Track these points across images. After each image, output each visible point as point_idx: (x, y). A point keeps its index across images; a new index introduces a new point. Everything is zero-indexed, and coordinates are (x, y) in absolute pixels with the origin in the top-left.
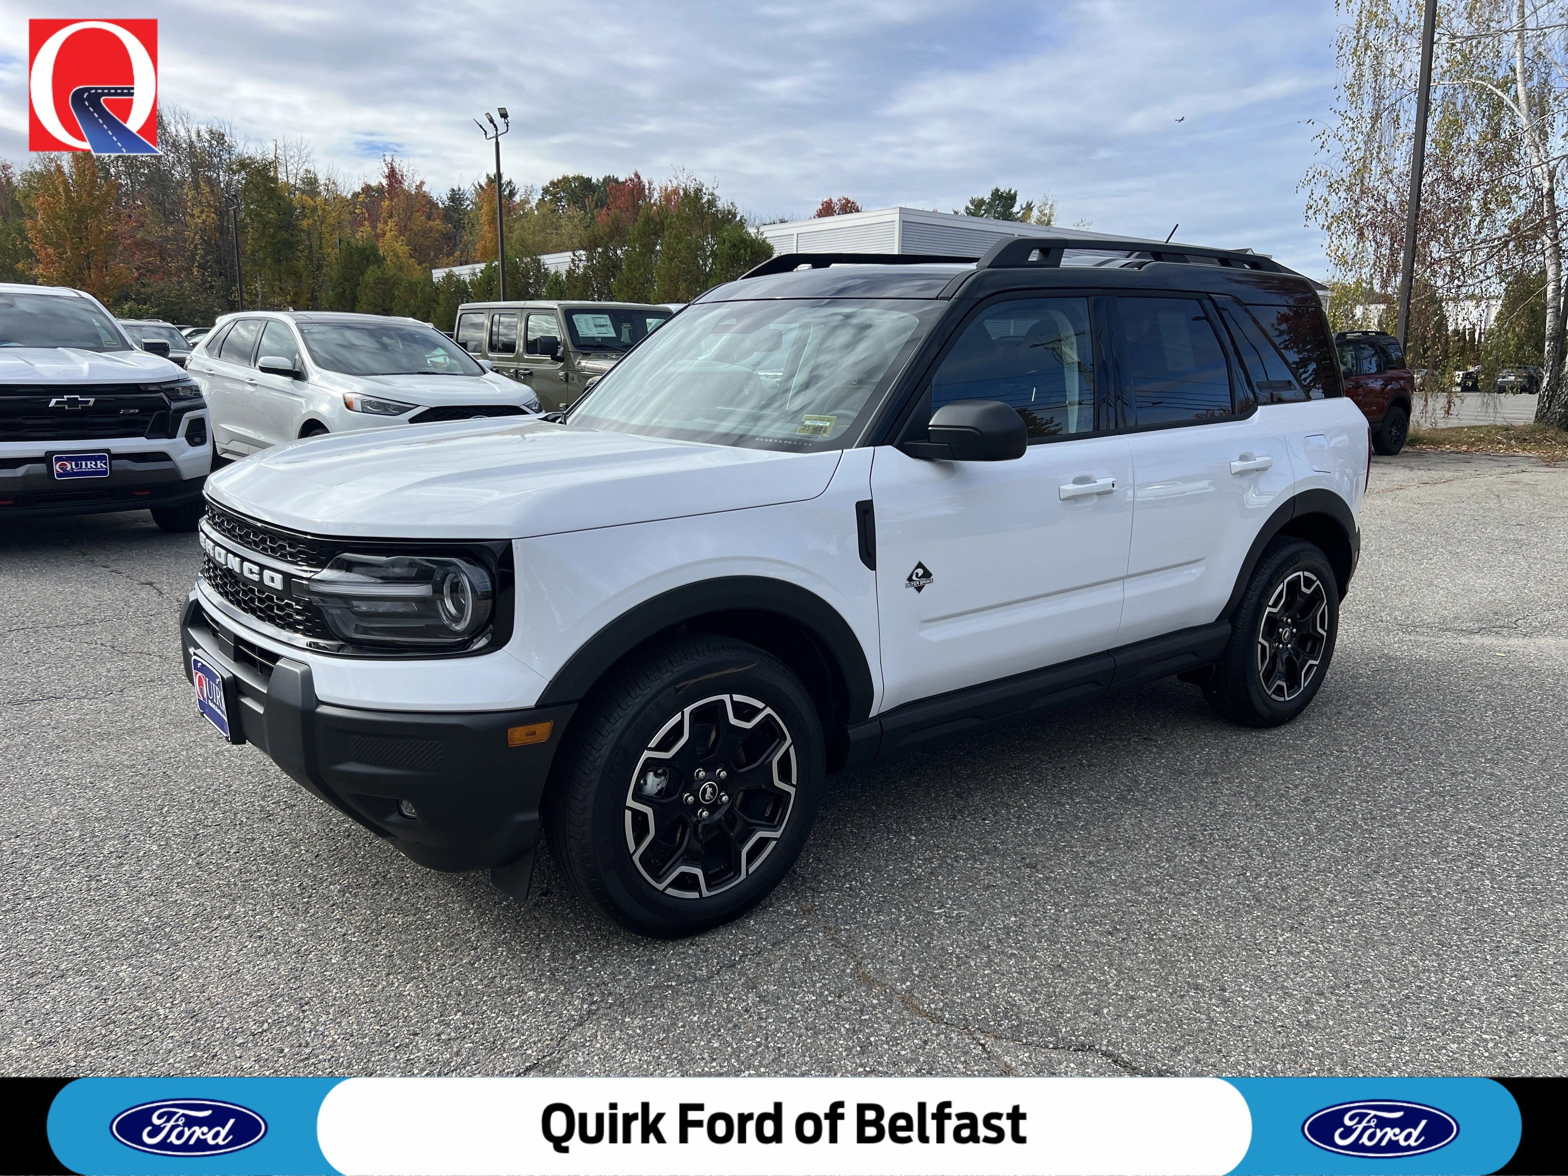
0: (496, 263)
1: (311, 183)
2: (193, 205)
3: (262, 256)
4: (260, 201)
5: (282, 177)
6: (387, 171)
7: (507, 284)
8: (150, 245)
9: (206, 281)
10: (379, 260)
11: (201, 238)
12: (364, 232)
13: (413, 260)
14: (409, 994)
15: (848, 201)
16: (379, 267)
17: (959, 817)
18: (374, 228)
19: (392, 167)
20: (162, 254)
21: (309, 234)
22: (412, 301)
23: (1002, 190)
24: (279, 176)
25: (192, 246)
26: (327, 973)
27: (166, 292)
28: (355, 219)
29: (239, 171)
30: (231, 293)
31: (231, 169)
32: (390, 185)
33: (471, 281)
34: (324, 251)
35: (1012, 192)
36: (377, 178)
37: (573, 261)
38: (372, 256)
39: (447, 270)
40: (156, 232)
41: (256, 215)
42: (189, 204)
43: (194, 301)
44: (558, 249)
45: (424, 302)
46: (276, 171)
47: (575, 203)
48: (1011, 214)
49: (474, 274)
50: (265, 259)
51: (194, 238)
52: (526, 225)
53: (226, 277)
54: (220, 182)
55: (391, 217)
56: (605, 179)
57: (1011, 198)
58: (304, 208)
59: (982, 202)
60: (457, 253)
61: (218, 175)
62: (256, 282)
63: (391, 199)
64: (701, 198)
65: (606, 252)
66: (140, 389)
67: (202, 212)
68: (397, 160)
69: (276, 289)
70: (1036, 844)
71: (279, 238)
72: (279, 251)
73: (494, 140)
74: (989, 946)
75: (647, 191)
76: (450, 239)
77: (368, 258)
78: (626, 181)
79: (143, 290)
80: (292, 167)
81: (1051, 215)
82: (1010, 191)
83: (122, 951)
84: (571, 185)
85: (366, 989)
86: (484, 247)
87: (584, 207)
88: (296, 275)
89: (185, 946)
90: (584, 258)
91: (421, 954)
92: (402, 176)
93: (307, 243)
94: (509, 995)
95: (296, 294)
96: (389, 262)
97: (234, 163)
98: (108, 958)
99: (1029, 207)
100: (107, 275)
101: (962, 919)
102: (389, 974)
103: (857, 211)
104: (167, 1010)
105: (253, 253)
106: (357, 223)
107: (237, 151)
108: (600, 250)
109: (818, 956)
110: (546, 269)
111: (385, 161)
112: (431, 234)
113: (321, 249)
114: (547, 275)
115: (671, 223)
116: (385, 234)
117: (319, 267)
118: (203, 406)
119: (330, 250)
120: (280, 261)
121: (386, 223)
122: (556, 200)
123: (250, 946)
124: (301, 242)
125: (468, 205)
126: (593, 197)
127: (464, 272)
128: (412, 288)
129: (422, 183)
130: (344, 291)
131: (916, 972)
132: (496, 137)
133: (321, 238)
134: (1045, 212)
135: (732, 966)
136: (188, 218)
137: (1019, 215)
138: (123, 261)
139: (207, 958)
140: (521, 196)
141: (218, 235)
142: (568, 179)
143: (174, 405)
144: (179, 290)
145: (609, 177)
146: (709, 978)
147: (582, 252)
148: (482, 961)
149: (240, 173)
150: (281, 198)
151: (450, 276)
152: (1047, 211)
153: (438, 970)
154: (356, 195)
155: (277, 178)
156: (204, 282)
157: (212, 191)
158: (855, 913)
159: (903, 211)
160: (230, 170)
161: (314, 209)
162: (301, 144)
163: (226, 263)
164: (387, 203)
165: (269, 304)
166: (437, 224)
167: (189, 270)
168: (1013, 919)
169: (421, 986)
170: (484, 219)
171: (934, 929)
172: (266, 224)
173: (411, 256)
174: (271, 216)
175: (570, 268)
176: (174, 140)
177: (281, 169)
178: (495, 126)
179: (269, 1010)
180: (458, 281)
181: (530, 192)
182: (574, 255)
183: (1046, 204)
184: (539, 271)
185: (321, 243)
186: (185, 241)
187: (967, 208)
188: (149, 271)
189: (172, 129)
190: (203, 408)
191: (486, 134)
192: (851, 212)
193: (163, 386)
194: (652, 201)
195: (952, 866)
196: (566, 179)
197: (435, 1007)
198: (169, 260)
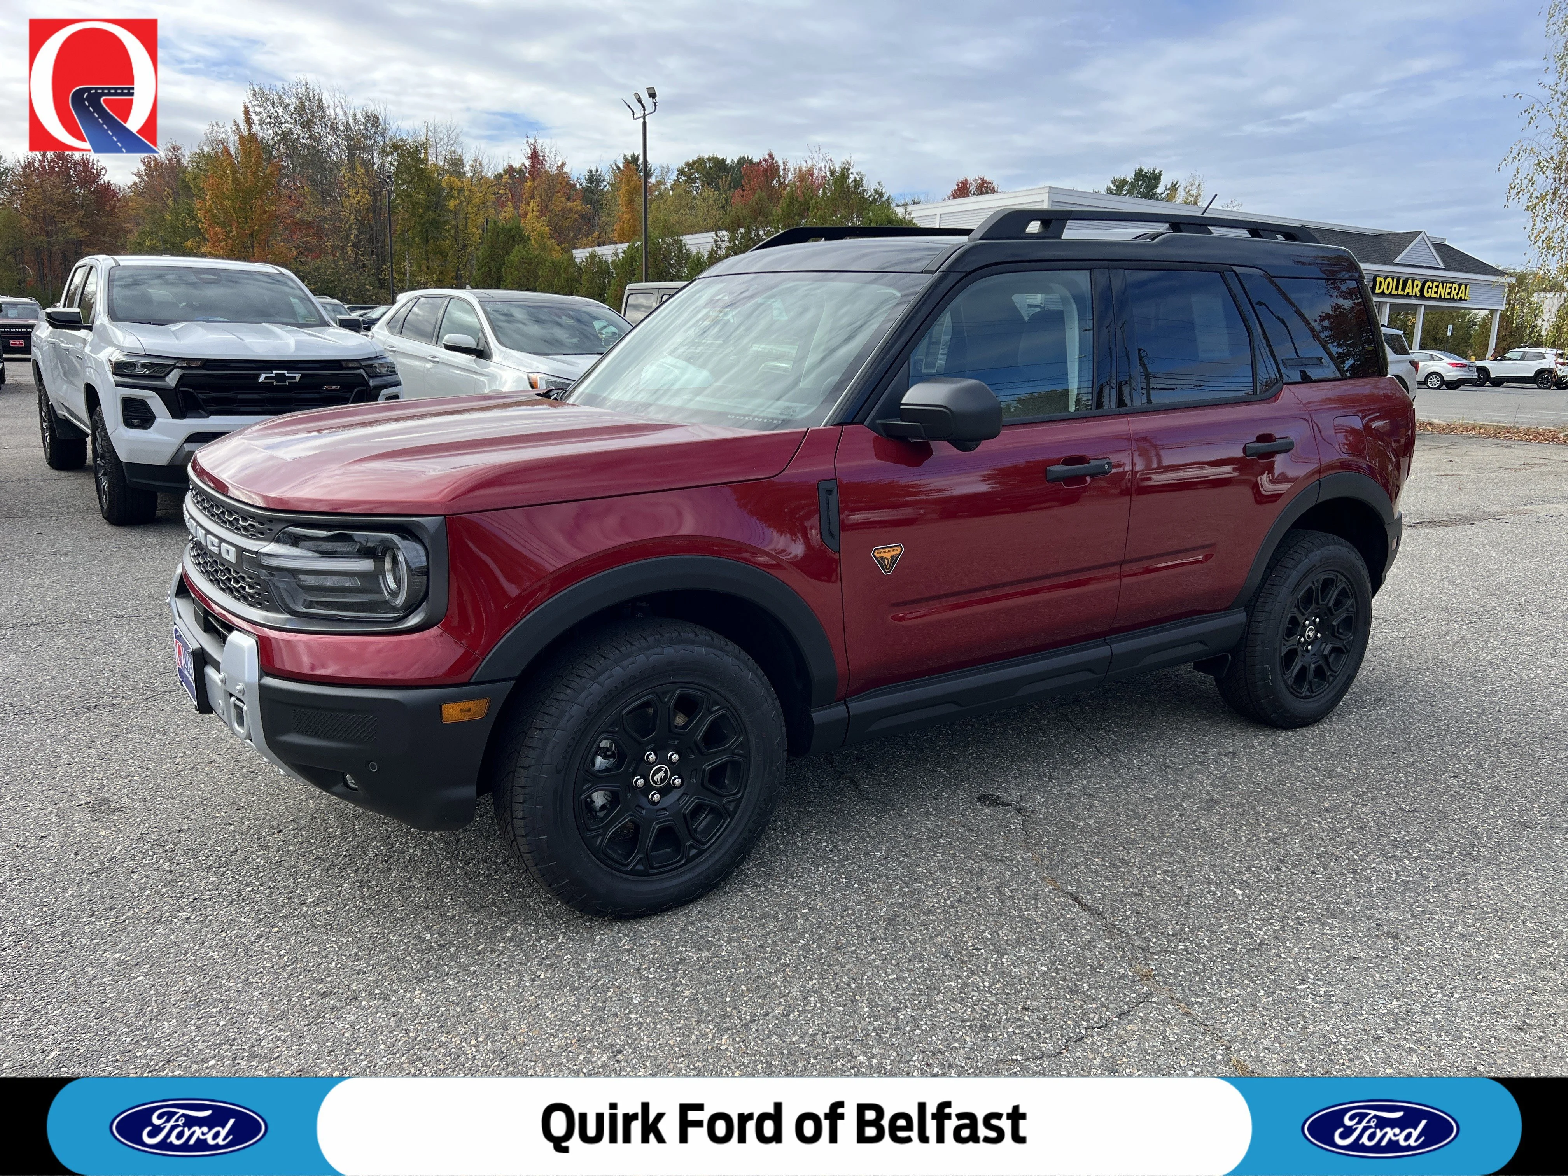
0: (639, 243)
1: (456, 163)
2: (349, 186)
3: (411, 236)
4: (410, 182)
5: (431, 158)
6: (529, 152)
7: (649, 264)
8: (308, 225)
9: (359, 260)
10: (525, 240)
11: (356, 218)
12: (508, 212)
13: (553, 240)
14: (727, 1049)
15: (984, 181)
16: (524, 247)
17: (1284, 869)
18: (516, 208)
19: (535, 148)
20: (319, 234)
21: (456, 213)
22: (556, 281)
23: (1146, 170)
24: (430, 158)
25: (347, 226)
26: (633, 1016)
27: (322, 270)
28: (498, 199)
29: (392, 153)
30: (382, 272)
31: (384, 151)
32: (533, 165)
33: (613, 262)
34: (469, 231)
35: (1157, 172)
36: (520, 159)
37: (716, 241)
38: (517, 236)
39: (590, 250)
40: (314, 211)
41: (407, 196)
42: (346, 185)
43: (347, 280)
44: (694, 230)
45: (567, 281)
46: (426, 153)
47: (709, 184)
48: (1155, 194)
49: (617, 255)
50: (413, 238)
51: (349, 218)
52: (662, 206)
53: (377, 255)
54: (374, 163)
55: (533, 197)
56: (739, 160)
57: (1155, 179)
58: (451, 189)
59: (1124, 182)
60: (596, 234)
61: (373, 158)
62: (405, 261)
63: (533, 180)
64: (848, 178)
65: (748, 232)
66: (341, 365)
67: (357, 193)
68: (540, 141)
69: (424, 268)
70: (1387, 908)
71: (427, 218)
72: (427, 231)
73: (642, 120)
74: (1379, 1038)
75: (781, 173)
76: (589, 219)
77: (513, 237)
78: (761, 162)
79: (301, 268)
80: (441, 148)
81: (1198, 195)
82: (1154, 171)
83: (410, 972)
84: (705, 167)
85: (678, 1039)
86: (622, 228)
87: (717, 188)
88: (443, 254)
89: (475, 972)
90: (726, 238)
91: (728, 999)
92: (544, 156)
93: (453, 223)
94: (838, 1057)
95: (441, 273)
96: (533, 241)
97: (387, 145)
98: (399, 979)
99: (1174, 187)
100: (269, 253)
101: (1334, 999)
102: (699, 1022)
103: (994, 191)
104: (474, 1049)
105: (402, 233)
106: (500, 203)
107: (391, 133)
108: (742, 230)
109: (1177, 1035)
110: (687, 250)
111: (528, 142)
112: (572, 215)
113: (466, 229)
114: (688, 256)
115: (816, 203)
116: (527, 215)
117: (465, 247)
118: (397, 384)
119: (475, 230)
120: (427, 241)
121: (528, 204)
122: (690, 180)
123: (542, 977)
124: (447, 222)
125: (605, 186)
126: (727, 177)
127: (606, 252)
128: (556, 268)
129: (563, 164)
130: (490, 270)
131: (1302, 1065)
132: (644, 117)
133: (466, 218)
134: (1192, 192)
135: (1079, 1040)
136: (344, 199)
137: (1163, 196)
138: (283, 240)
139: (501, 989)
140: (656, 177)
141: (371, 215)
142: (703, 160)
143: (372, 383)
144: (333, 268)
145: (744, 157)
146: (1058, 1054)
147: (724, 232)
148: (796, 1013)
149: (392, 154)
150: (430, 178)
151: (593, 256)
152: (1194, 192)
153: (752, 1021)
154: (499, 177)
155: (427, 160)
156: (357, 260)
157: (367, 173)
158: (1203, 983)
159: (1052, 191)
160: (384, 153)
161: (461, 190)
162: (451, 126)
163: (378, 242)
164: (529, 184)
165: (417, 282)
166: (577, 205)
167: (343, 249)
168: (1395, 1002)
169: (738, 1039)
170: (621, 200)
171: (1305, 1010)
172: (415, 205)
173: (551, 237)
174: (421, 196)
175: (712, 249)
176: (333, 123)
177: (431, 151)
178: (643, 106)
179: (581, 1057)
180: (601, 261)
181: (666, 171)
182: (717, 235)
183: (1192, 185)
184: (681, 251)
185: (467, 223)
186: (341, 220)
187: (1109, 189)
188: (307, 249)
189: (331, 113)
190: (397, 385)
191: (633, 114)
192: (987, 193)
193: (364, 363)
194: (787, 182)
195: (1297, 929)
196: (700, 161)
197: (759, 1067)
198: (326, 239)
